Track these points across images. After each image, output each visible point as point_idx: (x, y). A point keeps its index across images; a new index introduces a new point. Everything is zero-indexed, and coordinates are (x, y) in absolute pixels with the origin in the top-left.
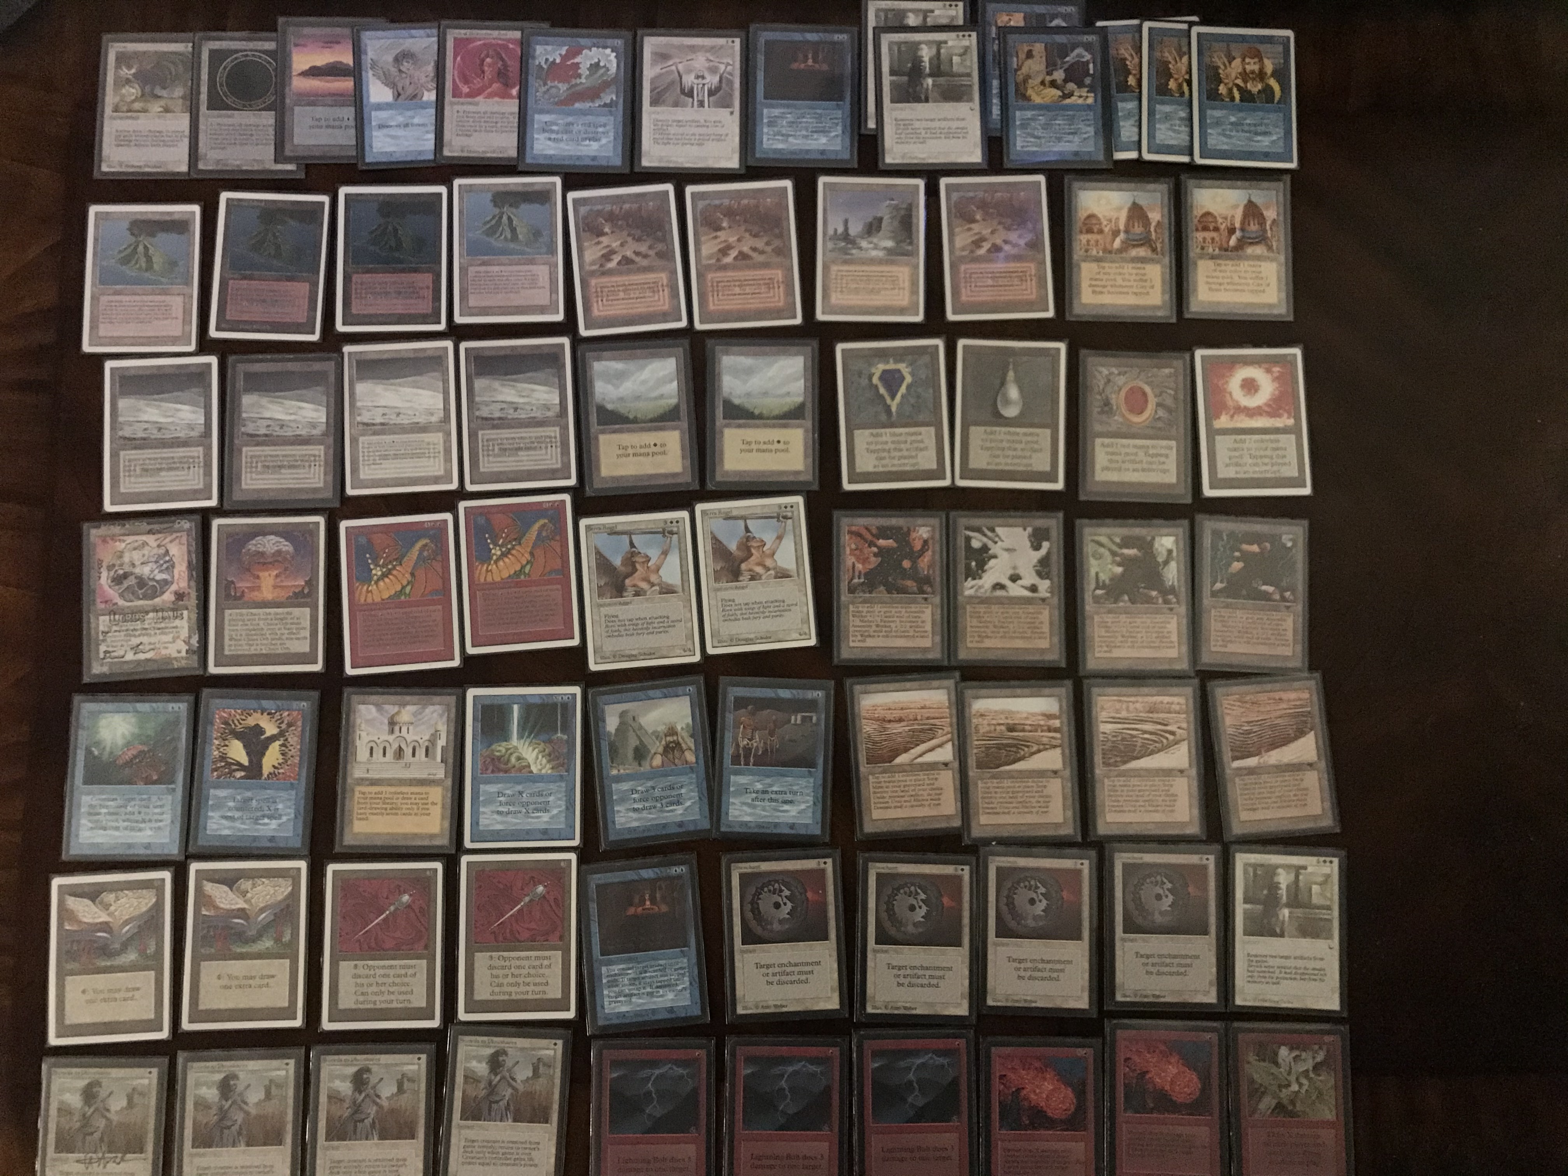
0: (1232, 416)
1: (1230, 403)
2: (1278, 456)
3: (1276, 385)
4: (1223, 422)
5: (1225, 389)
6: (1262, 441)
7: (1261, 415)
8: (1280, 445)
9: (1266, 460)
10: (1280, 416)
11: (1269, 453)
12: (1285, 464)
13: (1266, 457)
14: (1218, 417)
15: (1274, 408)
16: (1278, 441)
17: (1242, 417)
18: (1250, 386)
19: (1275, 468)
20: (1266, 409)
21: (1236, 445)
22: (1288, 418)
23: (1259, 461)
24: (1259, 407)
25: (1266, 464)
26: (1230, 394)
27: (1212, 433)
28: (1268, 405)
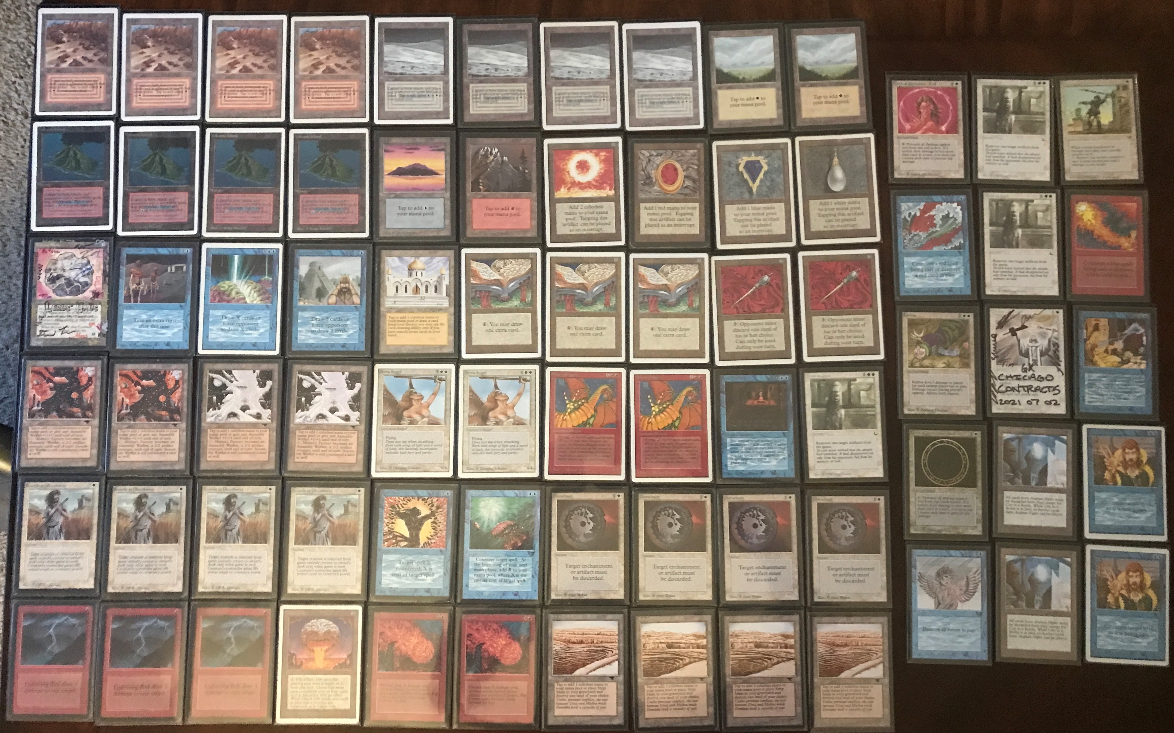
0: (569, 189)
1: (568, 180)
2: (601, 218)
3: (602, 165)
4: (562, 193)
5: (564, 170)
6: (590, 207)
7: (590, 188)
8: (604, 210)
9: (592, 221)
10: (604, 188)
11: (595, 215)
12: (606, 224)
13: (593, 218)
14: (559, 190)
15: (600, 183)
16: (602, 207)
17: (577, 189)
18: (583, 166)
19: (599, 227)
20: (594, 183)
21: (571, 211)
22: (610, 190)
23: (588, 222)
24: (589, 182)
25: (593, 224)
26: (568, 172)
27: (554, 201)
28: (596, 181)
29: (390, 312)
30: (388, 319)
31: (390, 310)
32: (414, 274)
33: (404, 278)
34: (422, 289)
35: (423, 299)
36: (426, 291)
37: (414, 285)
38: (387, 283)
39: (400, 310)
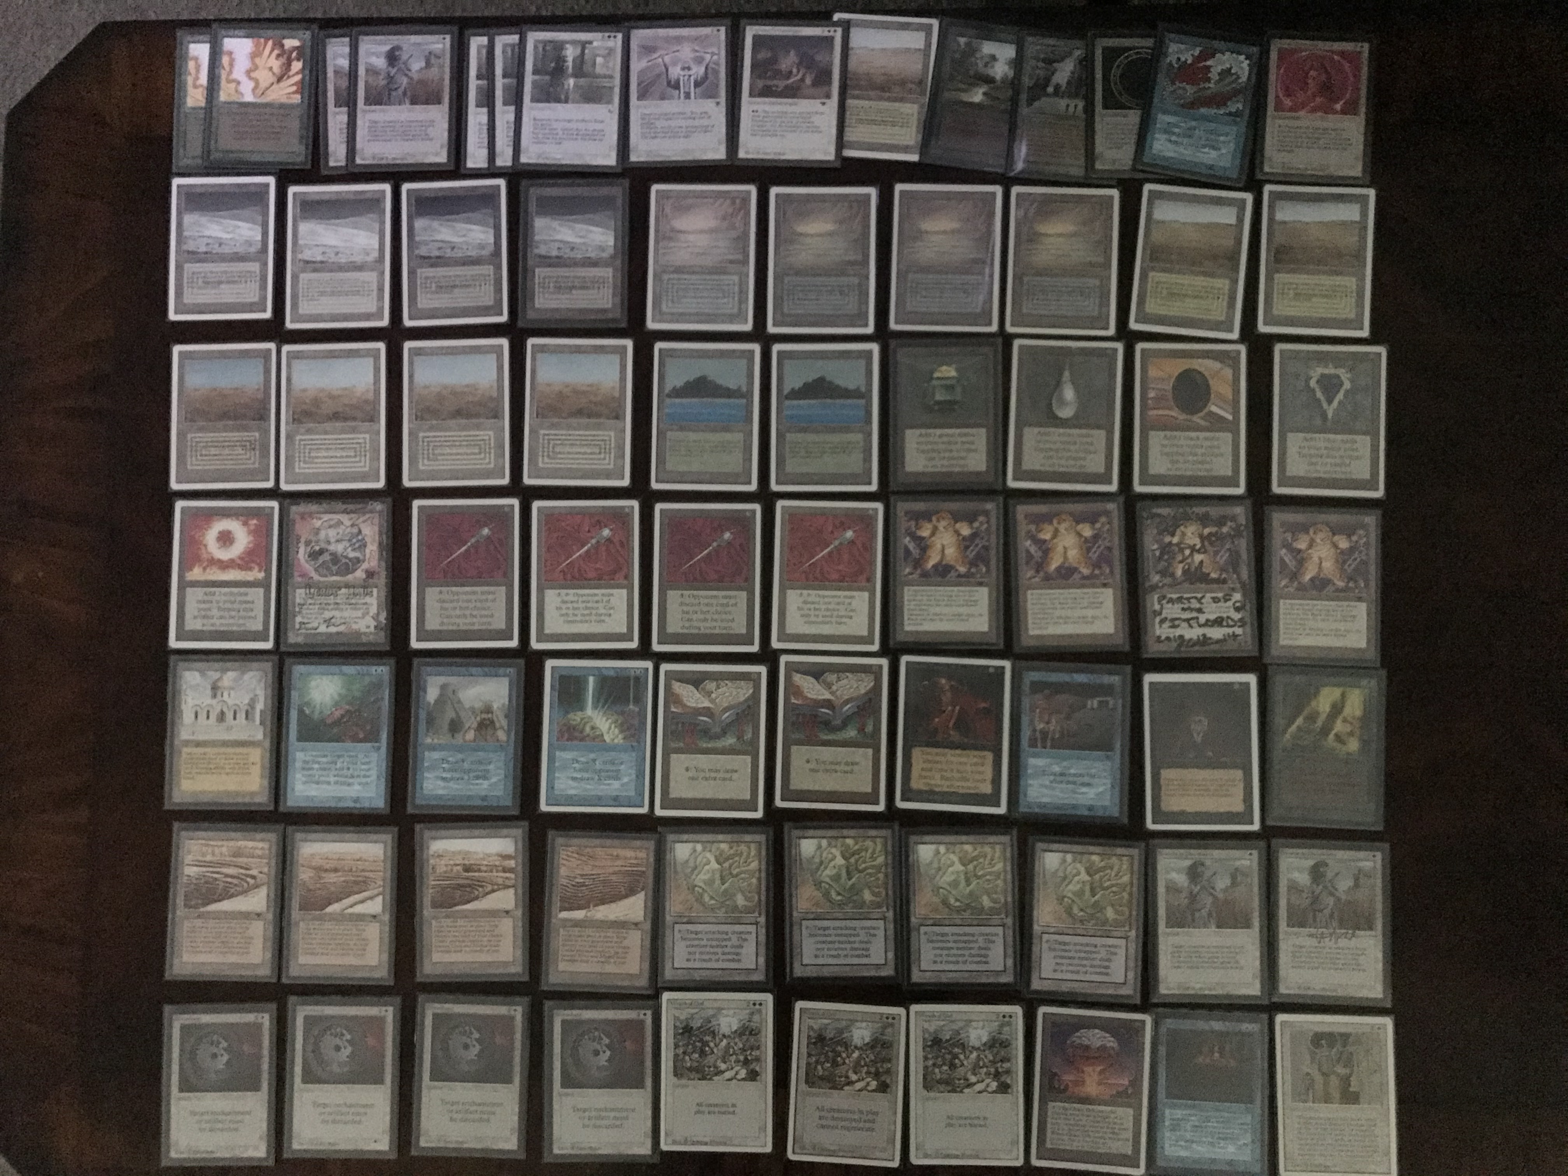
0: (205, 569)
1: (205, 556)
2: (245, 610)
3: (251, 538)
4: (196, 574)
5: (201, 543)
6: (232, 594)
7: (233, 568)
8: (249, 598)
9: (233, 613)
10: (251, 569)
11: (236, 606)
12: (250, 617)
13: (234, 610)
14: (191, 569)
15: (245, 562)
16: (246, 594)
17: (215, 569)
18: (226, 538)
19: (241, 621)
20: (239, 562)
21: (206, 598)
22: (260, 571)
23: (226, 614)
24: (232, 561)
25: (233, 617)
26: (205, 546)
27: (183, 586)
28: (240, 558)
29: (186, 746)
30: (184, 756)
31: (187, 743)
32: (219, 694)
33: (207, 700)
34: (229, 715)
35: (229, 729)
36: (235, 718)
37: (218, 710)
38: (183, 707)
39: (198, 744)
